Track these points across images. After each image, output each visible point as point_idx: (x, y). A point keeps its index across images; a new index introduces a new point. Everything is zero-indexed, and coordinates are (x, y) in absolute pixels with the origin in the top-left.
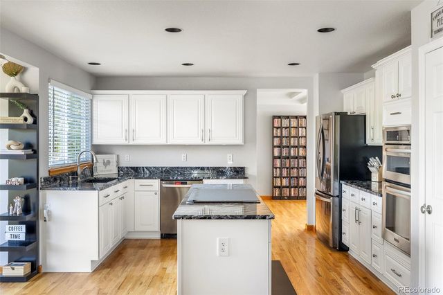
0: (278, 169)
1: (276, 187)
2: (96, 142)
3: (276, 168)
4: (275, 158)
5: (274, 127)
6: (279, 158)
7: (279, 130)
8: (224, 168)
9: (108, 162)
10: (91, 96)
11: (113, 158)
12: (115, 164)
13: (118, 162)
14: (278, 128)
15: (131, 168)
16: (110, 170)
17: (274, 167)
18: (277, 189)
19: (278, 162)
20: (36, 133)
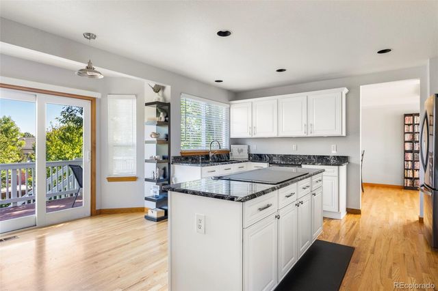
0: (410, 162)
1: (407, 178)
2: (232, 136)
3: (408, 161)
4: (406, 152)
5: (405, 124)
6: (411, 151)
7: (411, 127)
8: (329, 157)
9: (242, 150)
10: (228, 106)
11: (245, 148)
12: (247, 151)
13: (249, 150)
14: (409, 125)
15: (257, 155)
16: (242, 156)
17: (406, 160)
18: (409, 180)
19: (410, 156)
20: (167, 128)
